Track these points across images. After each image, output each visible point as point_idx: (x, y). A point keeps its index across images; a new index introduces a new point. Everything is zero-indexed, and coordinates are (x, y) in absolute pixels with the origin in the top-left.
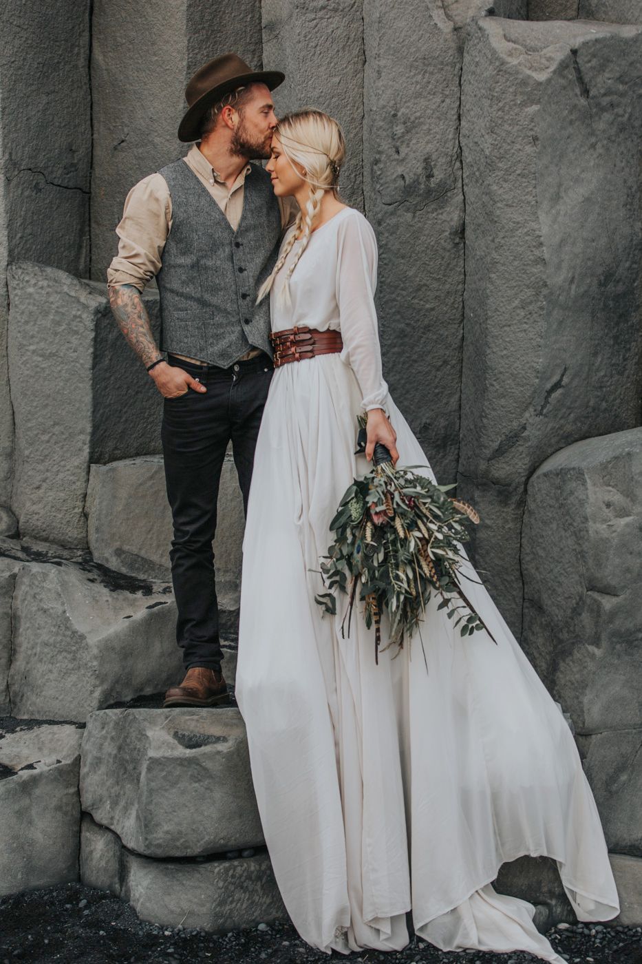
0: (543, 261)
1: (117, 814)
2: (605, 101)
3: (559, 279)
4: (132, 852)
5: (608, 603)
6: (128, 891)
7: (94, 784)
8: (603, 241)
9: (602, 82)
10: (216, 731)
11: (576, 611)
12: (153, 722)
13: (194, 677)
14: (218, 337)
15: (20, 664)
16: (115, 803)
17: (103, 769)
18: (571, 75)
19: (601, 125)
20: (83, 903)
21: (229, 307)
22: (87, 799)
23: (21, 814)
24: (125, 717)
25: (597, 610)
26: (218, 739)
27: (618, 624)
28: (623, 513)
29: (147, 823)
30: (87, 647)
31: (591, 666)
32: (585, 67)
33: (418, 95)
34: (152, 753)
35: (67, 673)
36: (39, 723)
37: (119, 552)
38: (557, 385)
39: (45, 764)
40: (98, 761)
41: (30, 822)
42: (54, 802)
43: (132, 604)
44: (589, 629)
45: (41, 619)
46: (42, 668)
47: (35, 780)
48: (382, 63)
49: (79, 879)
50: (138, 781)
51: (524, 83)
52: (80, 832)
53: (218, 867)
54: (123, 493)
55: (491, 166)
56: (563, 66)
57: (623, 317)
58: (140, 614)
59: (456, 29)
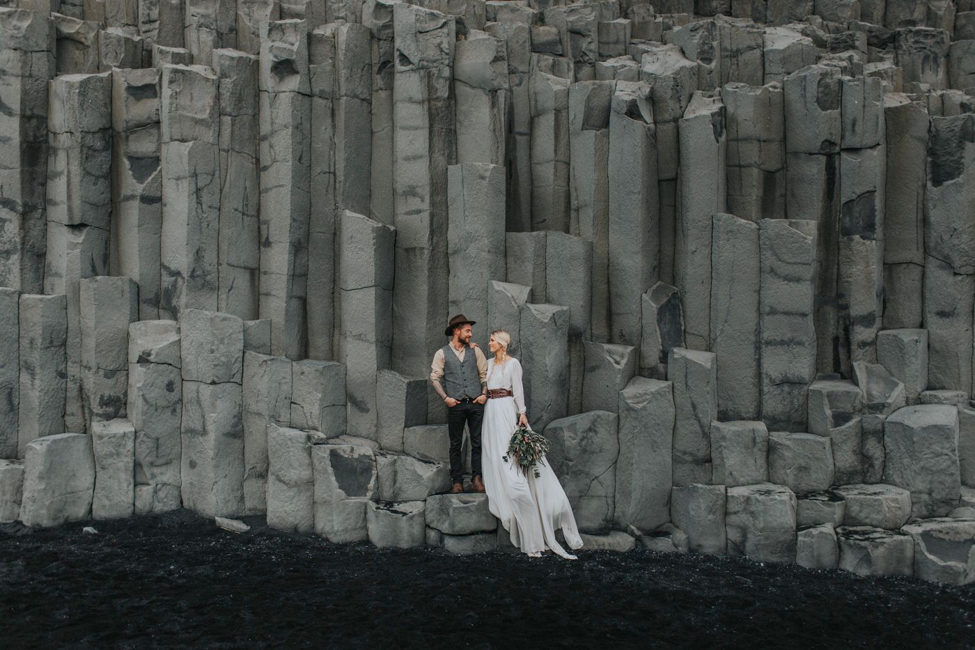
0: (547, 371)
1: (439, 524)
2: (560, 327)
3: (550, 376)
4: (445, 534)
5: (571, 464)
6: (444, 545)
7: (430, 517)
8: (560, 365)
9: (559, 322)
10: (472, 499)
11: (561, 466)
12: (453, 497)
13: (457, 486)
14: (458, 391)
15: (398, 485)
16: (438, 521)
17: (434, 512)
18: (553, 320)
19: (558, 334)
20: (430, 550)
21: (461, 383)
22: (428, 521)
23: (410, 525)
24: (443, 497)
25: (567, 466)
26: (472, 502)
27: (573, 469)
28: (574, 439)
29: (452, 525)
30: (423, 479)
31: (566, 481)
32: (556, 318)
33: (507, 324)
34: (454, 506)
35: (417, 486)
36: (409, 501)
37: (418, 453)
38: (550, 405)
39: (415, 512)
40: (432, 510)
41: (413, 528)
42: (419, 522)
43: (432, 467)
44: (565, 471)
45: (406, 472)
46: (406, 486)
47: (414, 515)
48: (496, 315)
49: (426, 544)
50: (448, 514)
51: (542, 323)
52: (425, 531)
53: (473, 537)
54: (418, 436)
55: (532, 345)
56: (551, 318)
57: (564, 386)
58: (435, 470)
59: (518, 307)
